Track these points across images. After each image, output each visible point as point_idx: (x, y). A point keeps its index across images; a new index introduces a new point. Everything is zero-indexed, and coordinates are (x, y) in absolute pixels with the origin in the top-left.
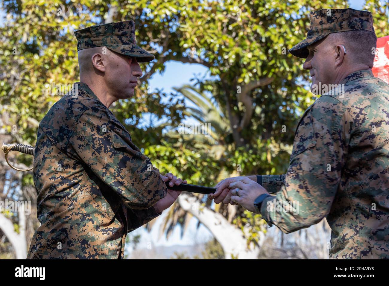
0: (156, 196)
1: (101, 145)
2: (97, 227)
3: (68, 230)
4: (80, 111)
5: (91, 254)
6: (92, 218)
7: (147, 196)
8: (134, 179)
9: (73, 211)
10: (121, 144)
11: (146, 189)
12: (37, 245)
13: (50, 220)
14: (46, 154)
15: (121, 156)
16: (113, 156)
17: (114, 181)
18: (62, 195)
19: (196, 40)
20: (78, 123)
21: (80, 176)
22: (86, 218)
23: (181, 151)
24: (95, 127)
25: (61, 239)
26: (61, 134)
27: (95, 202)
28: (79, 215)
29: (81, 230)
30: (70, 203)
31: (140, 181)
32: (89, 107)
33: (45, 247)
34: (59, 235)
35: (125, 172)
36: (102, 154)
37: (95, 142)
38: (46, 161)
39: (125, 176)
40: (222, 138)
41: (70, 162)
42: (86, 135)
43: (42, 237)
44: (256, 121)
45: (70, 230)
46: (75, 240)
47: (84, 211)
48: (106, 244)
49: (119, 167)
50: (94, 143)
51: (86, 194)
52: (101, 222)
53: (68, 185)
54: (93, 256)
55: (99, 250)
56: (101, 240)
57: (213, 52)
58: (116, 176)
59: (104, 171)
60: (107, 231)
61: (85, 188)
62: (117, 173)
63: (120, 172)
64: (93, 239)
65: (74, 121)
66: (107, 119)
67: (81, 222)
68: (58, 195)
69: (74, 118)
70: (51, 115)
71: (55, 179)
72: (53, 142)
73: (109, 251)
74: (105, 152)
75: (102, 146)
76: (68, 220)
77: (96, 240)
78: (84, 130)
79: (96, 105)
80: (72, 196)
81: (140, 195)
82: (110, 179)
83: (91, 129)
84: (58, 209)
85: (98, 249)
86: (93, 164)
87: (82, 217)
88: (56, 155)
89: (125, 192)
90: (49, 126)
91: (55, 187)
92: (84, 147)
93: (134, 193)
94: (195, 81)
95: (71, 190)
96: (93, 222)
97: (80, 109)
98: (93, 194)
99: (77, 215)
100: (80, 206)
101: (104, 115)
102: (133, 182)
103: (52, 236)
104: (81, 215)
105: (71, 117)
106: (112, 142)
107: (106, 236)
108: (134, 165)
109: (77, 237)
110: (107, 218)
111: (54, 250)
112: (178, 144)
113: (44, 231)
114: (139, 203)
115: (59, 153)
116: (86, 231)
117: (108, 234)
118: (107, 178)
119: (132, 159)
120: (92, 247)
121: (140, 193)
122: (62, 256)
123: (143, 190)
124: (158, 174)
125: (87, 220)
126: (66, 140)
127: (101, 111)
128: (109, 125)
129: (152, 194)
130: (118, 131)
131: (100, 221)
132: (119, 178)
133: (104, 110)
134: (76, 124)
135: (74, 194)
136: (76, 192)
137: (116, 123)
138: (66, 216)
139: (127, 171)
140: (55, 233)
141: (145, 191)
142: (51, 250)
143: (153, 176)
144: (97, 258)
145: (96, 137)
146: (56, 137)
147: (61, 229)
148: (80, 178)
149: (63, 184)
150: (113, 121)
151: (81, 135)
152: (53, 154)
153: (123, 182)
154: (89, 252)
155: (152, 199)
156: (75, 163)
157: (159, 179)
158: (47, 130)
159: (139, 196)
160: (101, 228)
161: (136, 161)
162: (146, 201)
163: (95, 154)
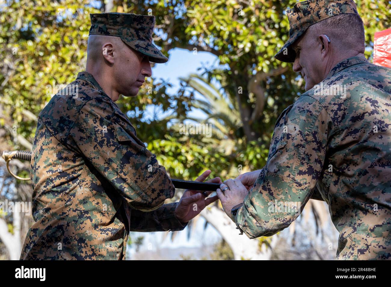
0: (161, 195)
1: (104, 138)
2: (96, 226)
3: (64, 227)
4: (82, 101)
5: (87, 254)
6: (90, 215)
7: (151, 195)
8: (137, 176)
9: (71, 207)
10: (126, 137)
11: (149, 188)
12: (31, 243)
13: (45, 217)
14: (44, 145)
15: (125, 151)
16: (116, 151)
17: (117, 177)
18: (59, 190)
19: (204, 26)
20: (80, 114)
21: (79, 170)
22: (84, 215)
23: (188, 146)
24: (98, 118)
25: (57, 237)
26: (62, 125)
27: (95, 199)
28: (77, 211)
29: (78, 227)
30: (68, 199)
31: (143, 179)
32: (93, 97)
33: (39, 245)
34: (54, 233)
35: (128, 168)
36: (105, 148)
37: (98, 135)
38: (43, 153)
39: (128, 172)
40: (232, 132)
41: (69, 154)
42: (88, 127)
43: (36, 235)
44: (268, 114)
45: (66, 227)
46: (71, 238)
47: (82, 208)
48: (104, 244)
49: (121, 162)
50: (96, 136)
51: (85, 189)
52: (99, 221)
53: (66, 179)
54: (90, 256)
55: (97, 250)
56: (99, 239)
57: (222, 40)
58: (119, 172)
59: (106, 166)
60: (105, 231)
61: (84, 183)
62: (120, 168)
63: (123, 168)
64: (90, 238)
65: (76, 111)
66: (112, 111)
67: (78, 219)
68: (55, 189)
69: (76, 108)
70: (51, 105)
71: (52, 173)
72: (52, 133)
73: (108, 252)
74: (108, 146)
75: (105, 140)
76: (65, 216)
77: (94, 239)
78: (85, 121)
79: (100, 96)
80: (70, 191)
81: (144, 194)
82: (113, 175)
83: (93, 120)
84: (55, 205)
85: (95, 249)
86: (94, 158)
87: (80, 214)
88: (55, 146)
89: (128, 190)
90: (49, 116)
91: (52, 181)
92: (85, 140)
93: (137, 191)
94: (203, 71)
95: (69, 185)
96: (91, 220)
97: (83, 99)
98: (92, 190)
99: (74, 211)
100: (78, 202)
101: (108, 107)
102: (136, 180)
103: (47, 233)
104: (79, 212)
105: (73, 107)
106: (116, 135)
107: (104, 236)
108: (138, 161)
109: (74, 235)
110: (107, 217)
111: (49, 248)
112: (185, 139)
113: (39, 228)
114: (142, 202)
115: (59, 144)
116: (83, 229)
117: (107, 234)
118: (110, 174)
119: (135, 155)
120: (89, 246)
121: (143, 191)
122: (57, 255)
123: (147, 188)
124: (163, 172)
125: (85, 217)
126: (66, 131)
127: (105, 102)
128: (114, 117)
129: (156, 193)
130: (123, 124)
131: (99, 219)
132: (122, 174)
133: (109, 102)
134: (77, 114)
135: (73, 189)
136: (75, 187)
137: (121, 116)
138: (63, 213)
139: (131, 167)
140: (51, 231)
141: (149, 189)
142: (46, 249)
143: (158, 174)
144: (94, 258)
145: (99, 130)
146: (56, 128)
147: (56, 226)
148: (79, 173)
149: (61, 178)
150: (118, 113)
151: (83, 126)
152: (51, 145)
153: (126, 178)
154: (86, 252)
155: (156, 198)
156: (75, 155)
157: (165, 177)
158: (46, 121)
159: (142, 194)
160: (99, 227)
161: (140, 157)
162: (150, 200)
163: (97, 148)
